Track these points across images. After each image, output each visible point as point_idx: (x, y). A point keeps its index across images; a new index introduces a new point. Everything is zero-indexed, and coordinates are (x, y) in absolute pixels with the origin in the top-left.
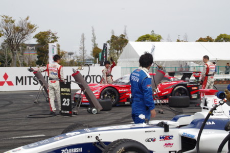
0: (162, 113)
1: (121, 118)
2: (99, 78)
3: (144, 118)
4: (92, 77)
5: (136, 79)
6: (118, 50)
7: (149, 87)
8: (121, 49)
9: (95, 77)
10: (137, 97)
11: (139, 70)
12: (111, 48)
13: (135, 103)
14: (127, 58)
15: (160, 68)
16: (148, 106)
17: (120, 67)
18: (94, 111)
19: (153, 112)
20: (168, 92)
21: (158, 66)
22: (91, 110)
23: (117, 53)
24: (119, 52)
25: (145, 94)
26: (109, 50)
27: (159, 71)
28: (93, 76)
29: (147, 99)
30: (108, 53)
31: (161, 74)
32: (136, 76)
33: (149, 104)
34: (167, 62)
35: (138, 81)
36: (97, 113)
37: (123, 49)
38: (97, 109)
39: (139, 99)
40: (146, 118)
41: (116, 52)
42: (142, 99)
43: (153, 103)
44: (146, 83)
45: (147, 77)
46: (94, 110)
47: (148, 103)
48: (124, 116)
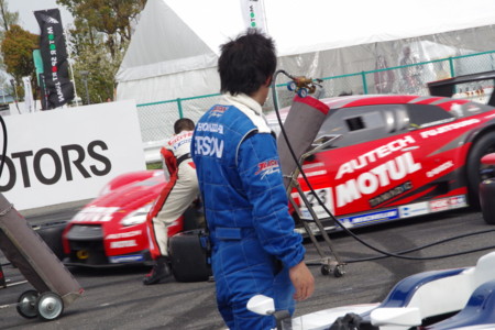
0: (337, 275)
1: (167, 320)
2: (47, 161)
3: (272, 309)
4: (17, 162)
5: (212, 146)
6: (111, 31)
7: (269, 171)
8: (123, 23)
9: (30, 160)
10: (228, 222)
11: (222, 107)
12: (78, 23)
13: (222, 249)
14: (154, 61)
15: (301, 84)
16: (276, 250)
17: (132, 103)
18: (50, 309)
19: (301, 274)
20: (448, 165)
21: (295, 80)
22: (34, 308)
23: (110, 43)
24: (117, 37)
25: (256, 203)
26: (73, 33)
27: (299, 98)
28: (22, 156)
29: (266, 225)
30: (70, 49)
31: (310, 110)
32: (210, 134)
33: (276, 244)
34: (325, 55)
35: (219, 155)
36: (61, 316)
37: (132, 22)
38: (59, 296)
39: (236, 232)
40: (277, 305)
41: (106, 38)
42: (248, 229)
43: (294, 239)
44: (255, 158)
45: (255, 133)
46: (47, 301)
47: (274, 238)
48: (182, 309)
